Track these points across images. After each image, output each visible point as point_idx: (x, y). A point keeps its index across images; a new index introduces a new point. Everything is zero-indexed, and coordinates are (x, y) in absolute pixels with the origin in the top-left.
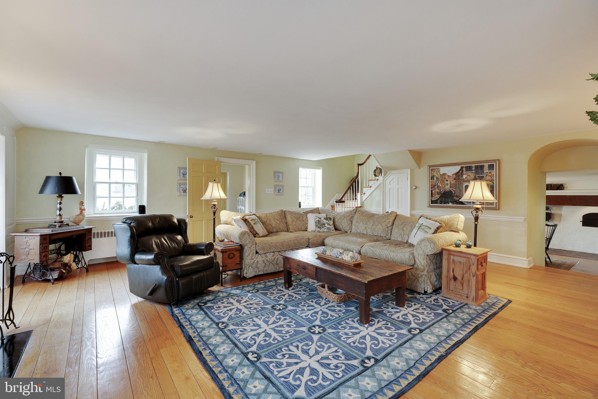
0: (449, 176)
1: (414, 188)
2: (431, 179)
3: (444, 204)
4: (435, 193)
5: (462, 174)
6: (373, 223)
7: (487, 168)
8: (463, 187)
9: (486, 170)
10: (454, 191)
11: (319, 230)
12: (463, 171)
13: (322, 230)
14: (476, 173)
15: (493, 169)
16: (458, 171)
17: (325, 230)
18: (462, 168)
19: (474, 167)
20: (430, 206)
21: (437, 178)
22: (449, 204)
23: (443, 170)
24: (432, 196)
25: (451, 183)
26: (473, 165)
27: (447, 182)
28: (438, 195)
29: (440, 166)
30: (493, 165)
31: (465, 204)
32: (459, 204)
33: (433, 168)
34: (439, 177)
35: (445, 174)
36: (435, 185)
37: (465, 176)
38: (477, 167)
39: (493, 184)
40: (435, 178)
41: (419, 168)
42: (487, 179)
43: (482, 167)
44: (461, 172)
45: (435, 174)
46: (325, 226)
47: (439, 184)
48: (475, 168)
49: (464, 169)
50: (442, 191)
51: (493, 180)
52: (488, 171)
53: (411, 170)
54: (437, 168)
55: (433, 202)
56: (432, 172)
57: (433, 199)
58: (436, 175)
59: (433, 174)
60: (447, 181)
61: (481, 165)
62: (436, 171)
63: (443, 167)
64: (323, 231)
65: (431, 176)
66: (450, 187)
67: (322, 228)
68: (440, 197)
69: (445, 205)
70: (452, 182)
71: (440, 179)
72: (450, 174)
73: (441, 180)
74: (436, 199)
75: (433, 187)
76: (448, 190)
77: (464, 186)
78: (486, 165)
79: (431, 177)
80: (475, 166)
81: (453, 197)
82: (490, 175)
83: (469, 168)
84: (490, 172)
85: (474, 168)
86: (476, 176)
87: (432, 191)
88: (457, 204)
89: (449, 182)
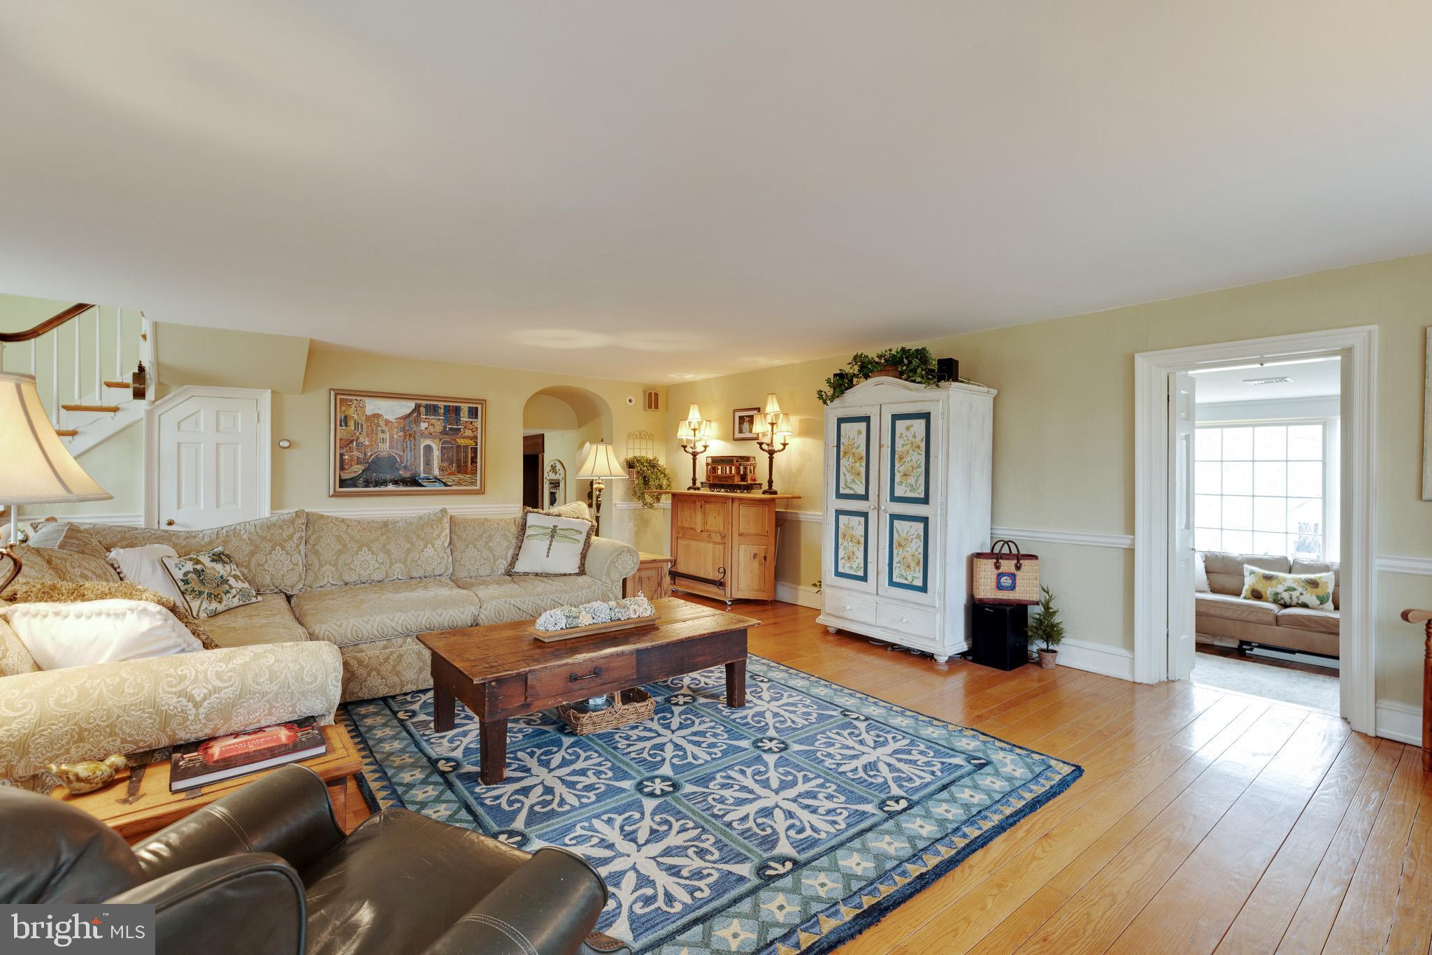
0: (387, 422)
1: (281, 446)
2: (341, 426)
3: (374, 487)
4: (351, 460)
5: (417, 421)
6: (409, 546)
7: (466, 414)
8: (419, 449)
9: (464, 417)
10: (401, 457)
11: (214, 605)
12: (419, 414)
13: (224, 603)
14: (447, 421)
15: (476, 417)
16: (409, 411)
17: (236, 602)
18: (418, 407)
19: (442, 407)
20: (336, 495)
21: (357, 424)
22: (386, 486)
23: (372, 406)
24: (342, 468)
25: (393, 438)
26: (441, 404)
27: (381, 435)
28: (359, 466)
29: (361, 396)
30: (477, 408)
31: (423, 486)
32: (411, 485)
33: (343, 397)
34: (362, 420)
35: (377, 416)
36: (352, 441)
37: (424, 425)
38: (447, 409)
39: (477, 445)
40: (351, 424)
41: (303, 391)
42: (466, 434)
43: (457, 410)
44: (415, 415)
45: (351, 412)
46: (231, 587)
47: (361, 439)
48: (445, 410)
49: (423, 410)
50: (372, 455)
51: (476, 437)
52: (467, 420)
53: (273, 392)
54: (359, 398)
55: (343, 483)
56: (343, 408)
57: (346, 476)
58: (355, 416)
59: (347, 413)
60: (383, 432)
61: (456, 407)
62: (353, 406)
63: (371, 399)
64: (226, 608)
65: (341, 417)
66: (391, 447)
67: (225, 598)
68: (363, 471)
69: (377, 489)
70: (395, 436)
71: (365, 427)
72: (391, 418)
73: (367, 428)
74: (355, 475)
75: (346, 446)
76: (385, 454)
77: (422, 446)
78: (465, 407)
79: (341, 421)
80: (445, 406)
81: (398, 470)
82: (472, 427)
83: (432, 410)
84: (471, 423)
85: (442, 411)
86: (445, 427)
87: (342, 455)
88: (407, 485)
89: (387, 436)
